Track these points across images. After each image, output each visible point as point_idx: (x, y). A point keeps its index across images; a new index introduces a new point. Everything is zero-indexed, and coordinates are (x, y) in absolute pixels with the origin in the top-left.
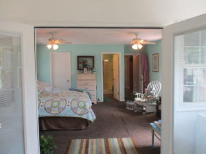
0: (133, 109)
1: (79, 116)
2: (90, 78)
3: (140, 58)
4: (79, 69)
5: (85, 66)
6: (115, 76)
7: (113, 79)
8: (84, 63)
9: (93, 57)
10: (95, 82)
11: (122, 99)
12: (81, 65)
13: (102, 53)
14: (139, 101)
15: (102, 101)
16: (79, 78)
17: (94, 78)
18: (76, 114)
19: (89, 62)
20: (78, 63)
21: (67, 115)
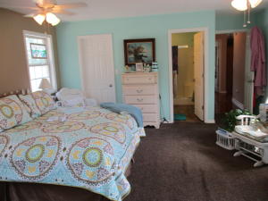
0: (230, 148)
1: (87, 186)
2: (147, 81)
3: (248, 37)
4: (128, 63)
5: (139, 58)
6: (197, 75)
7: (194, 80)
8: (136, 53)
9: (152, 41)
10: (156, 86)
11: (209, 118)
12: (131, 57)
13: (170, 32)
14: (246, 135)
15: (171, 121)
16: (126, 82)
17: (153, 80)
18: (80, 179)
19: (146, 50)
20: (126, 52)
21: (60, 182)
